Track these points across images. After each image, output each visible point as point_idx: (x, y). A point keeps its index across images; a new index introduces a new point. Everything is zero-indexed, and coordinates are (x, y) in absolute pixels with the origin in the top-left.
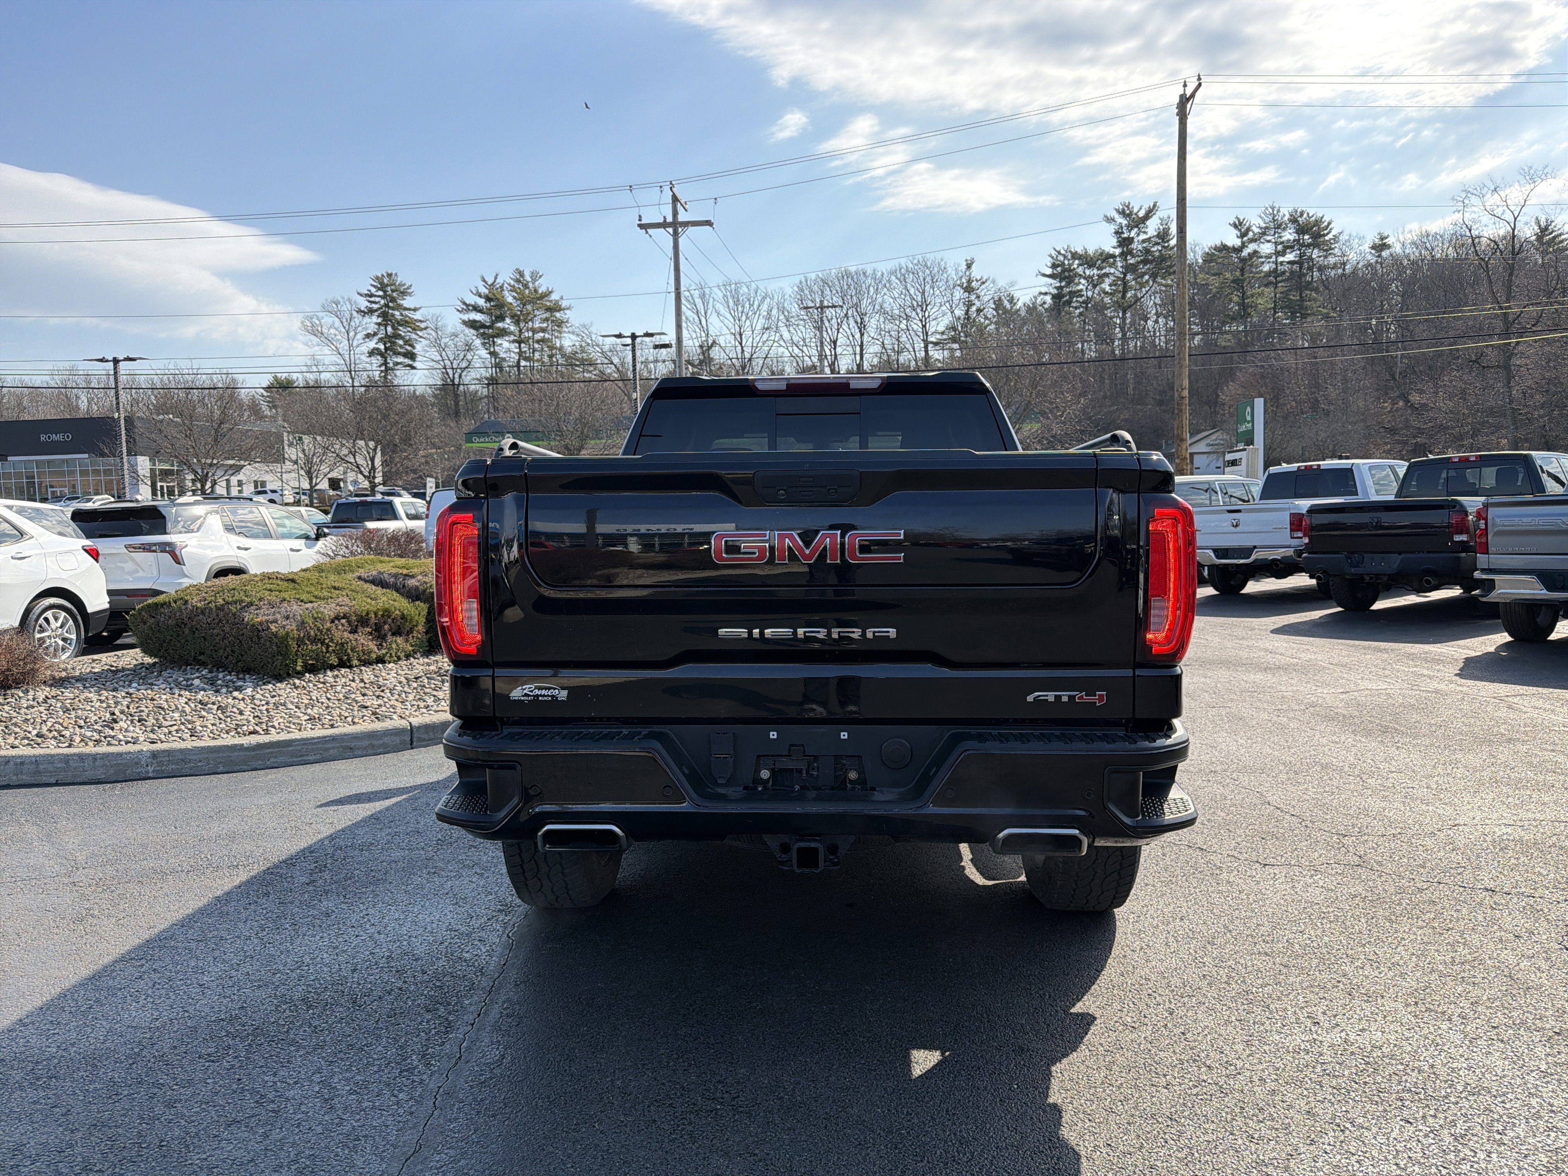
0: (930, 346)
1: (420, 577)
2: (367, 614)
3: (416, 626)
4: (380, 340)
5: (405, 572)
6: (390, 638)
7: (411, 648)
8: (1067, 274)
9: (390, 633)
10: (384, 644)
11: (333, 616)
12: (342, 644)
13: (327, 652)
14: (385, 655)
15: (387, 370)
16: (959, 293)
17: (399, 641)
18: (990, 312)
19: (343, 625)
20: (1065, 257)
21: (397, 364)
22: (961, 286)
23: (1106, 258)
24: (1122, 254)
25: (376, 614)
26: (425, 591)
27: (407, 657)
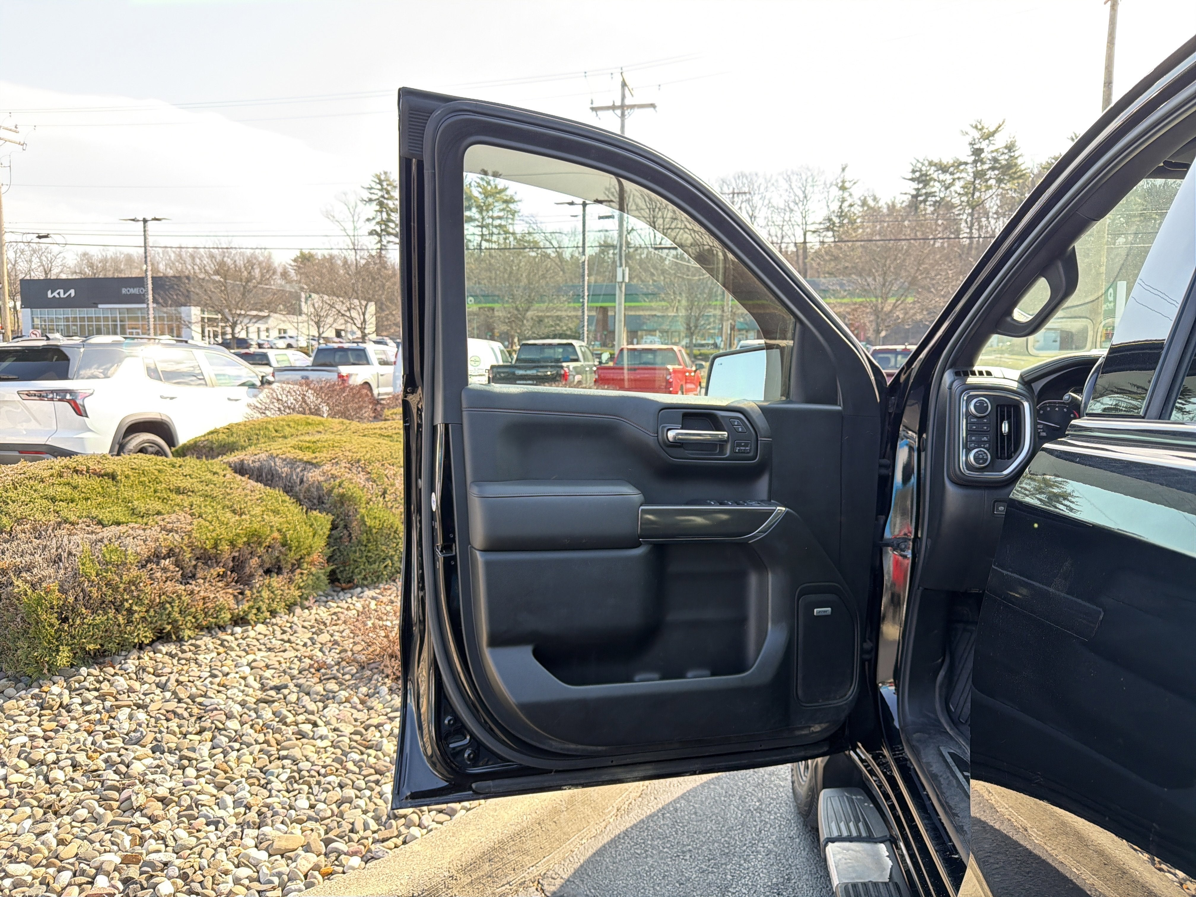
0: (808, 234)
1: (327, 467)
2: (215, 546)
3: (309, 554)
4: (378, 223)
5: (307, 456)
6: (257, 581)
7: (297, 593)
8: (924, 178)
9: (261, 571)
10: (248, 593)
11: (144, 553)
12: (162, 605)
13: (129, 622)
14: (246, 613)
15: (382, 247)
16: (835, 192)
17: (275, 584)
18: (857, 210)
19: (165, 570)
20: (923, 164)
21: (389, 242)
22: (837, 185)
23: (959, 164)
24: (975, 162)
25: (232, 544)
26: (330, 491)
27: (290, 608)
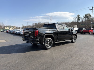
4: (78, 19)
15: (78, 21)
